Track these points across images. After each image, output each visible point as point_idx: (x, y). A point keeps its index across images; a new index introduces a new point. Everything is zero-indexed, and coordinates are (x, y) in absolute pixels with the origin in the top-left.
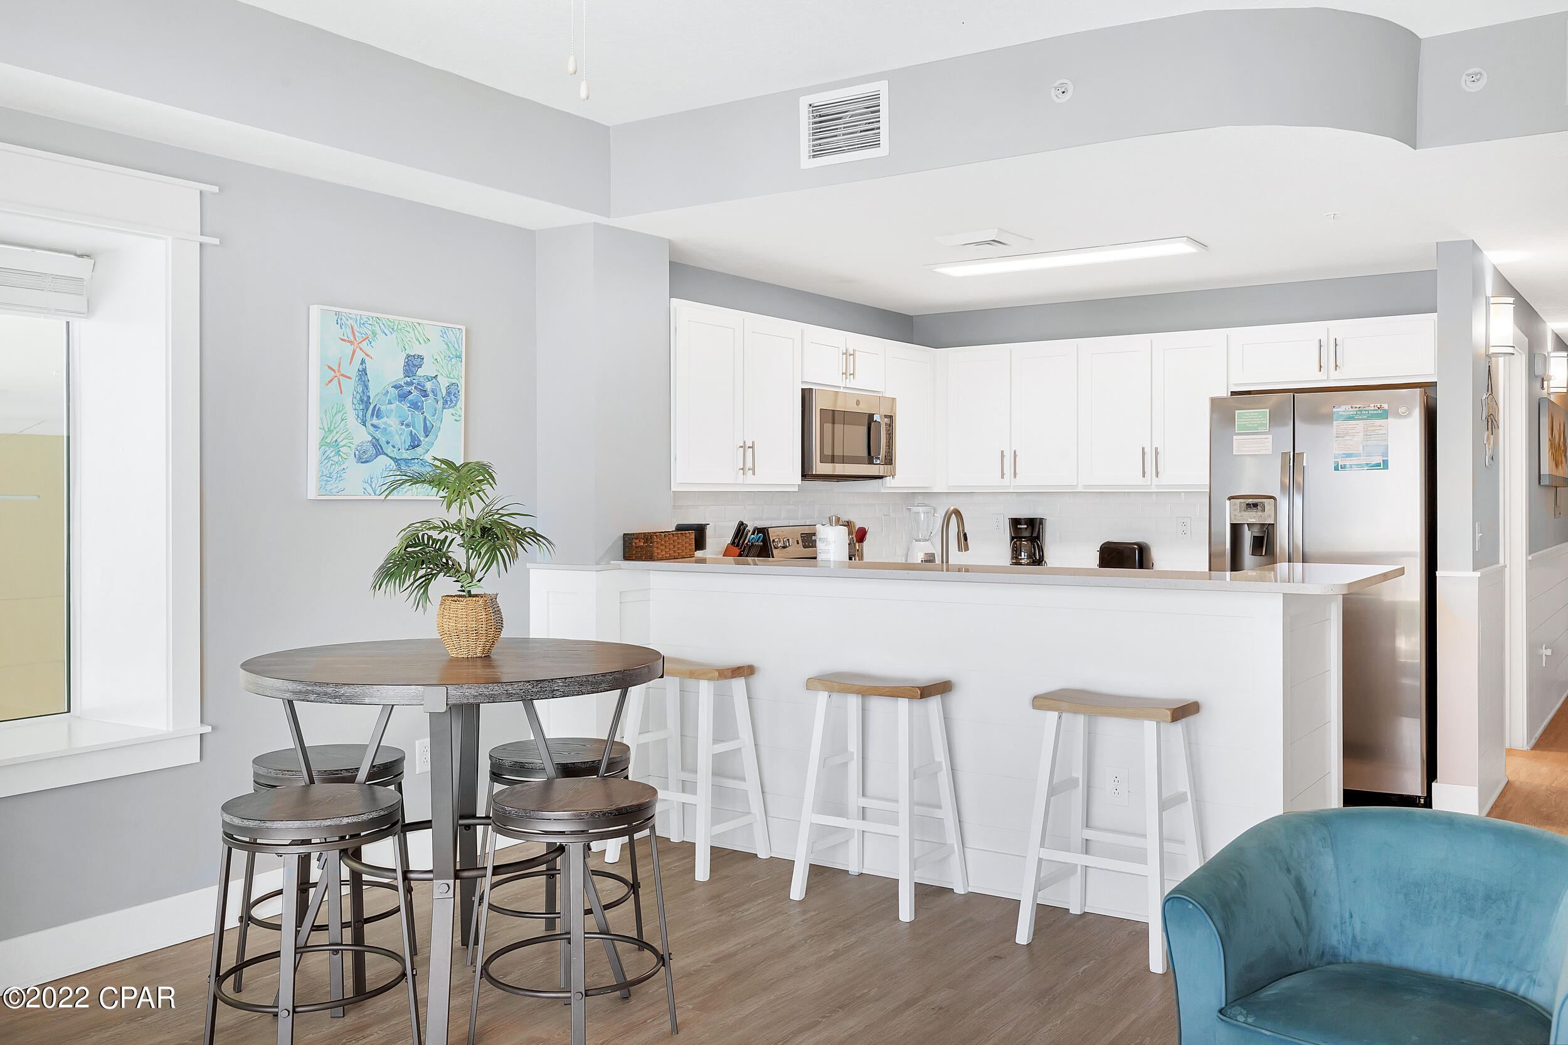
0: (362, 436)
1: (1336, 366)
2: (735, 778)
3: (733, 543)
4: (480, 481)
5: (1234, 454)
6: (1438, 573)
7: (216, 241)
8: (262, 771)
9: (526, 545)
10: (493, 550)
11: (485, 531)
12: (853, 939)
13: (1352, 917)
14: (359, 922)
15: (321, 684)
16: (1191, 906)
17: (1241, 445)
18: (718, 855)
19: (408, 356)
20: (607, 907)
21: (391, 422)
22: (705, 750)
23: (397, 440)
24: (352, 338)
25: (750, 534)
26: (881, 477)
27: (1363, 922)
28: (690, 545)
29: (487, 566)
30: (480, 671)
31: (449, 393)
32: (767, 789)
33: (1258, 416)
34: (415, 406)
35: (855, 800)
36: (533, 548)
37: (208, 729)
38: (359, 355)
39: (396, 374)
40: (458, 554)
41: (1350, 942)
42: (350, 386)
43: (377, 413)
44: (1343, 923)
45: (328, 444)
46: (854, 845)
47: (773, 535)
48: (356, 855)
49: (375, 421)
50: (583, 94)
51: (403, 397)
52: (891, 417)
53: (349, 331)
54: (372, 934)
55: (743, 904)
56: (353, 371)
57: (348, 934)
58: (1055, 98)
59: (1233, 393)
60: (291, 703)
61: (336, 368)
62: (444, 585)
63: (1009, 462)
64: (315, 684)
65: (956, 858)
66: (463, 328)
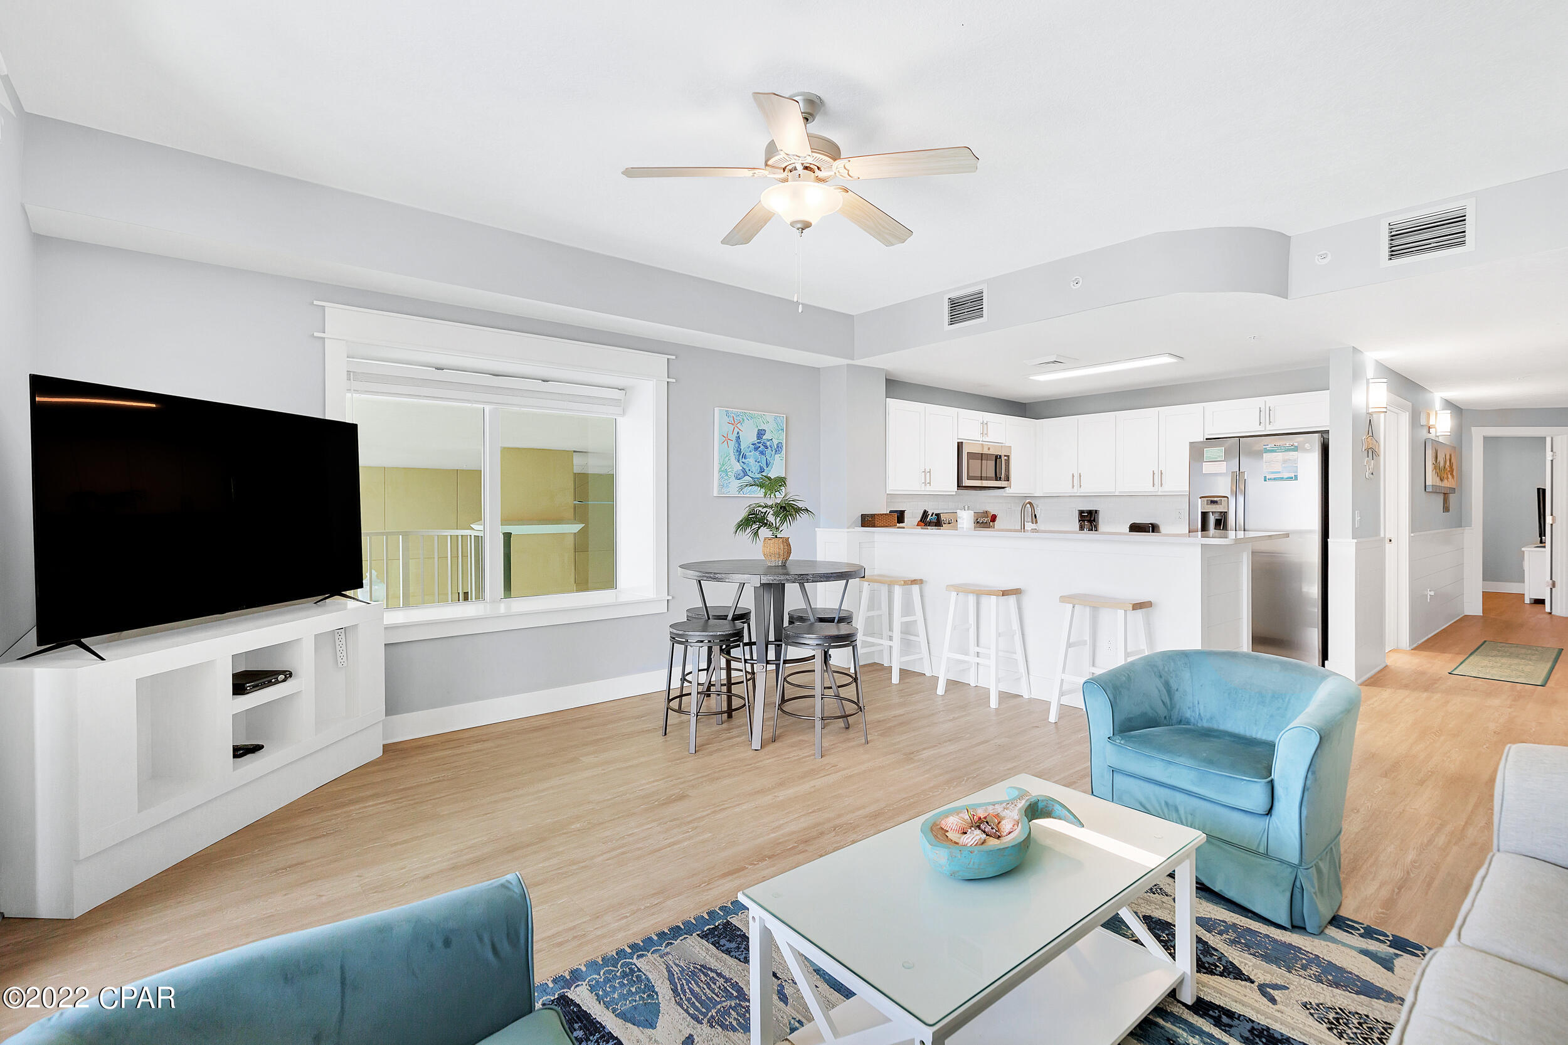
0: (738, 467)
1: (1270, 422)
2: (915, 636)
3: (921, 521)
4: (780, 486)
5: (1204, 472)
6: (1329, 540)
7: (674, 381)
8: (690, 615)
9: (801, 515)
10: (785, 517)
11: (783, 508)
12: (964, 713)
13: (1199, 703)
14: (729, 684)
15: (708, 573)
16: (1096, 686)
17: (1207, 468)
18: (904, 673)
19: (759, 430)
20: (839, 687)
21: (751, 461)
22: (897, 620)
23: (753, 469)
24: (733, 422)
25: (929, 516)
26: (1003, 488)
27: (1205, 707)
28: (895, 520)
29: (782, 523)
30: (781, 571)
31: (778, 447)
32: (930, 642)
33: (1217, 452)
34: (762, 453)
35: (973, 649)
36: (804, 515)
37: (670, 598)
38: (736, 430)
39: (754, 439)
40: (771, 518)
41: (1197, 716)
42: (732, 444)
43: (744, 457)
44: (1194, 706)
45: (722, 471)
46: (973, 670)
47: (943, 517)
48: (728, 653)
49: (743, 460)
50: (800, 311)
51: (756, 449)
52: (1008, 456)
53: (732, 419)
54: (735, 689)
55: (913, 694)
56: (733, 438)
57: (724, 689)
58: (1073, 287)
59: (1207, 439)
60: (700, 581)
61: (726, 436)
62: (764, 532)
63: (1077, 479)
64: (706, 573)
65: (1024, 680)
66: (785, 416)
